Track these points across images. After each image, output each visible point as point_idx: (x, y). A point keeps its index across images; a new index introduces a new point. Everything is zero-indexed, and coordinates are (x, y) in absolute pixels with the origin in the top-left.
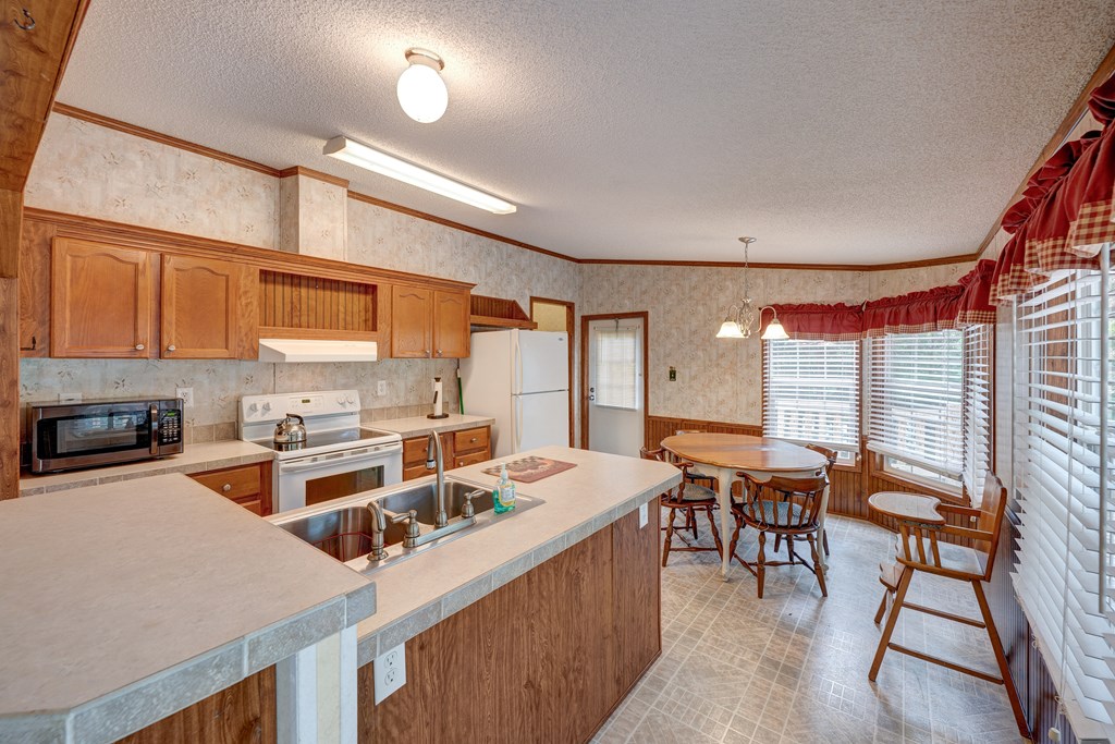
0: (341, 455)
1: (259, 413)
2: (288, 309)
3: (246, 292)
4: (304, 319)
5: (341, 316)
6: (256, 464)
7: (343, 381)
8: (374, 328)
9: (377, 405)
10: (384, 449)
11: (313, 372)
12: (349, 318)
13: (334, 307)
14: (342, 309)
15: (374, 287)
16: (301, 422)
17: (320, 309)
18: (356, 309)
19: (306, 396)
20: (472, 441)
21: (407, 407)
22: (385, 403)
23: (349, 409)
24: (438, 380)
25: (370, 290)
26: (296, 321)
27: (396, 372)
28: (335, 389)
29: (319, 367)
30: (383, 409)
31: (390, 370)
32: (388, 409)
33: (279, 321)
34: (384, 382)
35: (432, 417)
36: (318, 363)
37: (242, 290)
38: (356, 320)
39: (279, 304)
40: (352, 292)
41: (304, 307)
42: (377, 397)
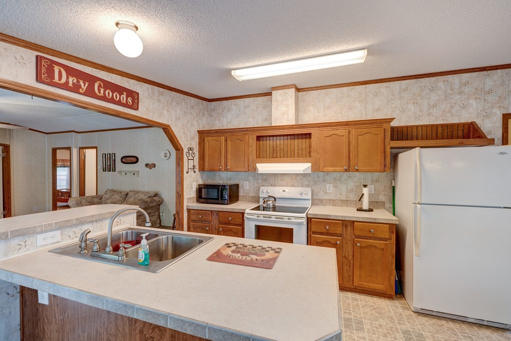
0: (271, 218)
1: (265, 194)
2: (271, 150)
3: (251, 146)
4: (278, 154)
5: (296, 151)
6: (240, 213)
7: (307, 183)
8: (310, 156)
9: (327, 197)
10: (293, 220)
11: (291, 178)
12: (300, 152)
13: (292, 147)
14: (296, 148)
15: (310, 134)
16: (275, 200)
17: (285, 148)
18: (304, 147)
19: (284, 188)
20: (370, 231)
21: (347, 201)
22: (332, 197)
23: (304, 197)
24: (365, 186)
25: (308, 136)
26: (275, 155)
27: (339, 180)
28: (302, 186)
29: (295, 175)
30: (330, 200)
31: (335, 179)
32: (333, 200)
33: (268, 156)
34: (331, 185)
35: (360, 210)
36: (294, 174)
37: (250, 145)
38: (304, 153)
39: (268, 149)
40: (302, 138)
41: (278, 149)
42: (326, 193)
